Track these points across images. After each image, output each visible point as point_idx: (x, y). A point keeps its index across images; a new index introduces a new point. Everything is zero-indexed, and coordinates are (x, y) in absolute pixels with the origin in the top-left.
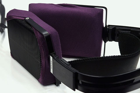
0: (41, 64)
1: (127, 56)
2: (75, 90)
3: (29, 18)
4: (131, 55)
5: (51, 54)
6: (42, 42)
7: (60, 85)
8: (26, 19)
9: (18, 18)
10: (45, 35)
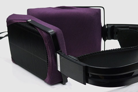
0: (48, 63)
1: (133, 48)
2: (85, 84)
3: (30, 20)
4: (136, 47)
5: (58, 52)
6: (48, 41)
7: (66, 83)
8: (28, 21)
9: (18, 21)
10: (50, 33)
